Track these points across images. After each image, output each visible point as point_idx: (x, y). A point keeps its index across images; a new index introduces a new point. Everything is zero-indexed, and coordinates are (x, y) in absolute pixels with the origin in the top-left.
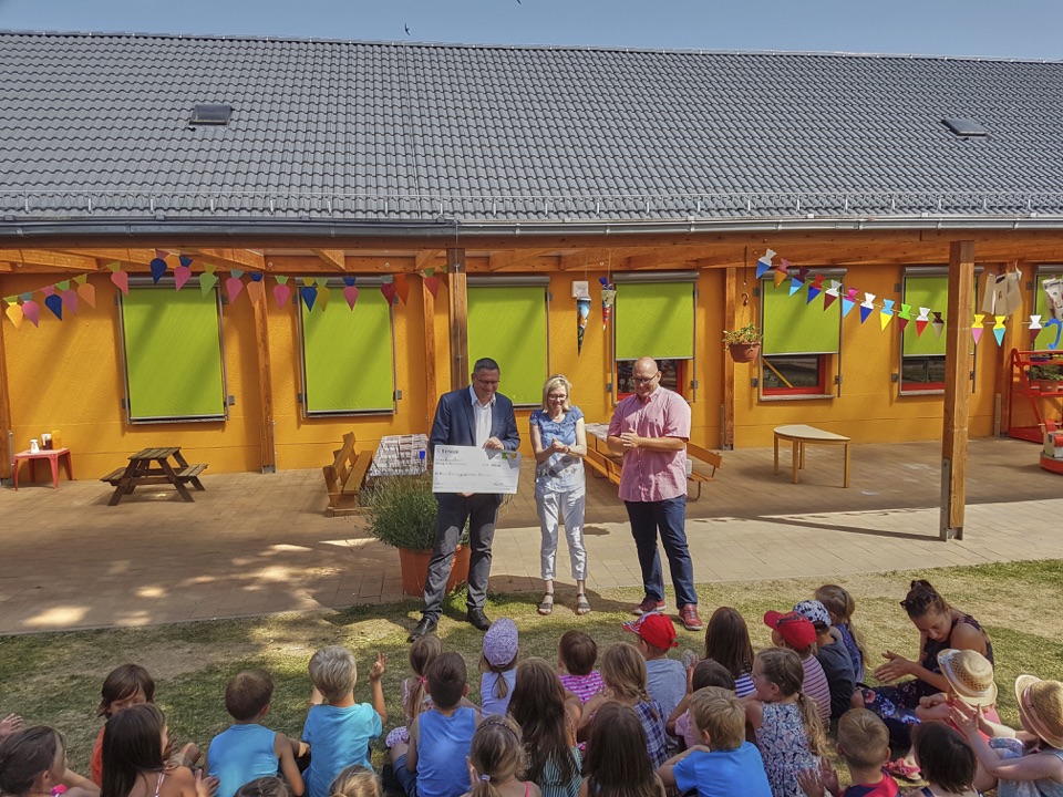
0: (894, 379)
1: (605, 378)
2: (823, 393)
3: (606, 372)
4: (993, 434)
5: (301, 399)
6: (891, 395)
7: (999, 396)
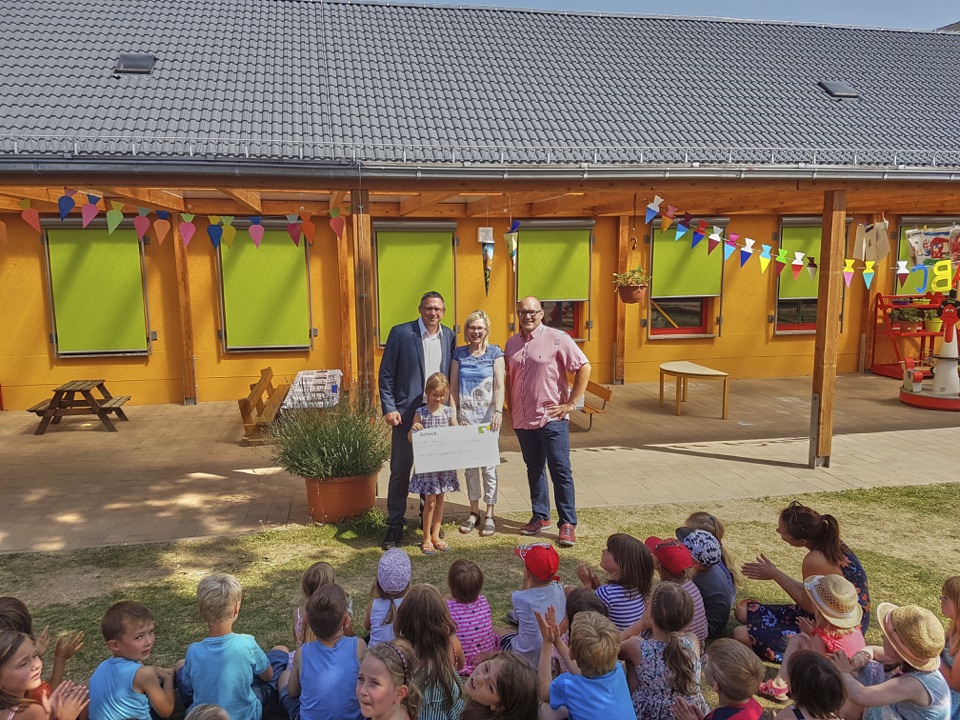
0: (770, 320)
1: (508, 318)
2: (705, 332)
3: (508, 313)
4: (857, 371)
5: (221, 335)
6: (767, 335)
7: (864, 336)
